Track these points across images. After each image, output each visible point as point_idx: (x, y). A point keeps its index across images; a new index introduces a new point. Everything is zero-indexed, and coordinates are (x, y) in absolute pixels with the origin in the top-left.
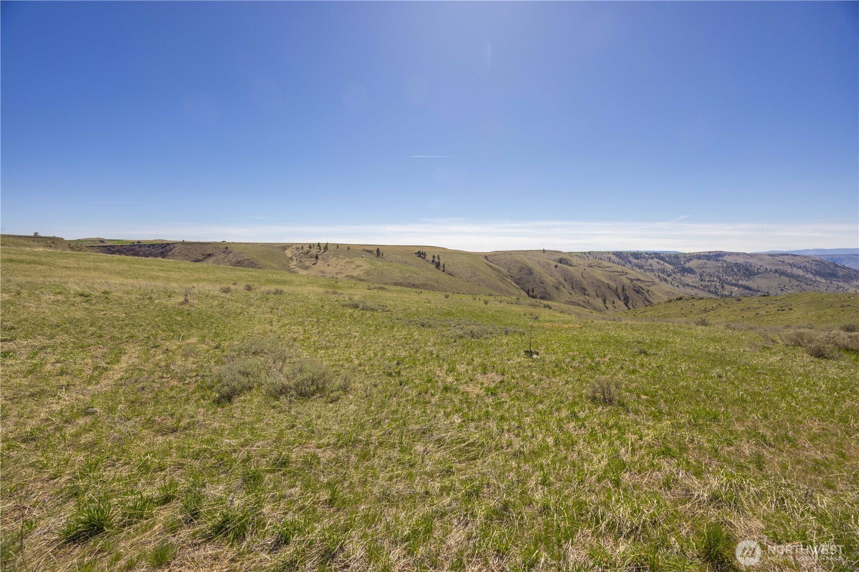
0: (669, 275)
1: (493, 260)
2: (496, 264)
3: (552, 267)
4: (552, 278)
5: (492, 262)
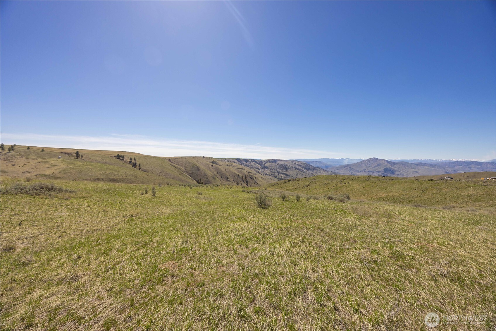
0: (259, 170)
1: (175, 162)
2: (176, 165)
3: (210, 166)
4: (210, 172)
5: (174, 163)
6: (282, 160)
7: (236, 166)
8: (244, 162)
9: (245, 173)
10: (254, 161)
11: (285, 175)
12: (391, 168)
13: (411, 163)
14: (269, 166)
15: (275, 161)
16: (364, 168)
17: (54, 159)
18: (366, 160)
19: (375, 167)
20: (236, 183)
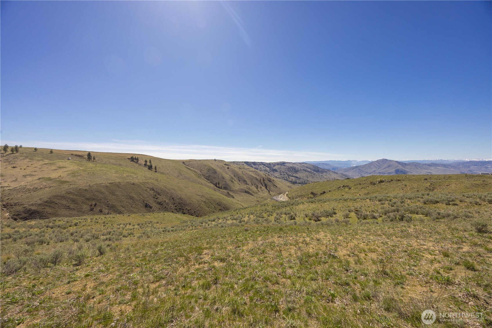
0: (269, 173)
2: (191, 167)
5: (189, 166)
6: (290, 163)
8: (252, 165)
10: (262, 164)
11: (295, 178)
12: (403, 169)
13: (423, 164)
14: (278, 169)
15: (283, 164)
16: (374, 169)
17: (63, 161)
19: (385, 168)
20: (255, 187)
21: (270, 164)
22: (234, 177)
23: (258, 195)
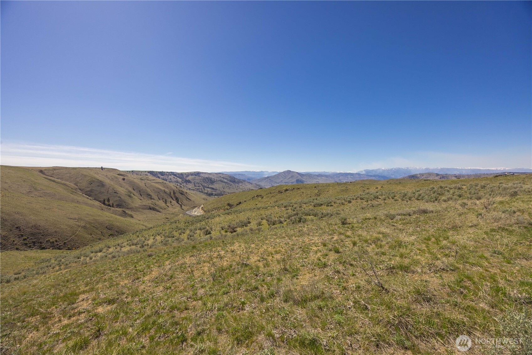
0: (181, 184)
1: (52, 174)
3: (121, 180)
5: (52, 177)
6: (205, 173)
7: (154, 180)
8: (159, 175)
9: (173, 188)
10: (172, 174)
11: (211, 189)
13: (314, 175)
14: (192, 180)
15: (198, 174)
16: (282, 179)
18: (282, 172)
19: (289, 178)
20: (163, 201)
21: (182, 174)
22: (133, 191)
23: (168, 211)
